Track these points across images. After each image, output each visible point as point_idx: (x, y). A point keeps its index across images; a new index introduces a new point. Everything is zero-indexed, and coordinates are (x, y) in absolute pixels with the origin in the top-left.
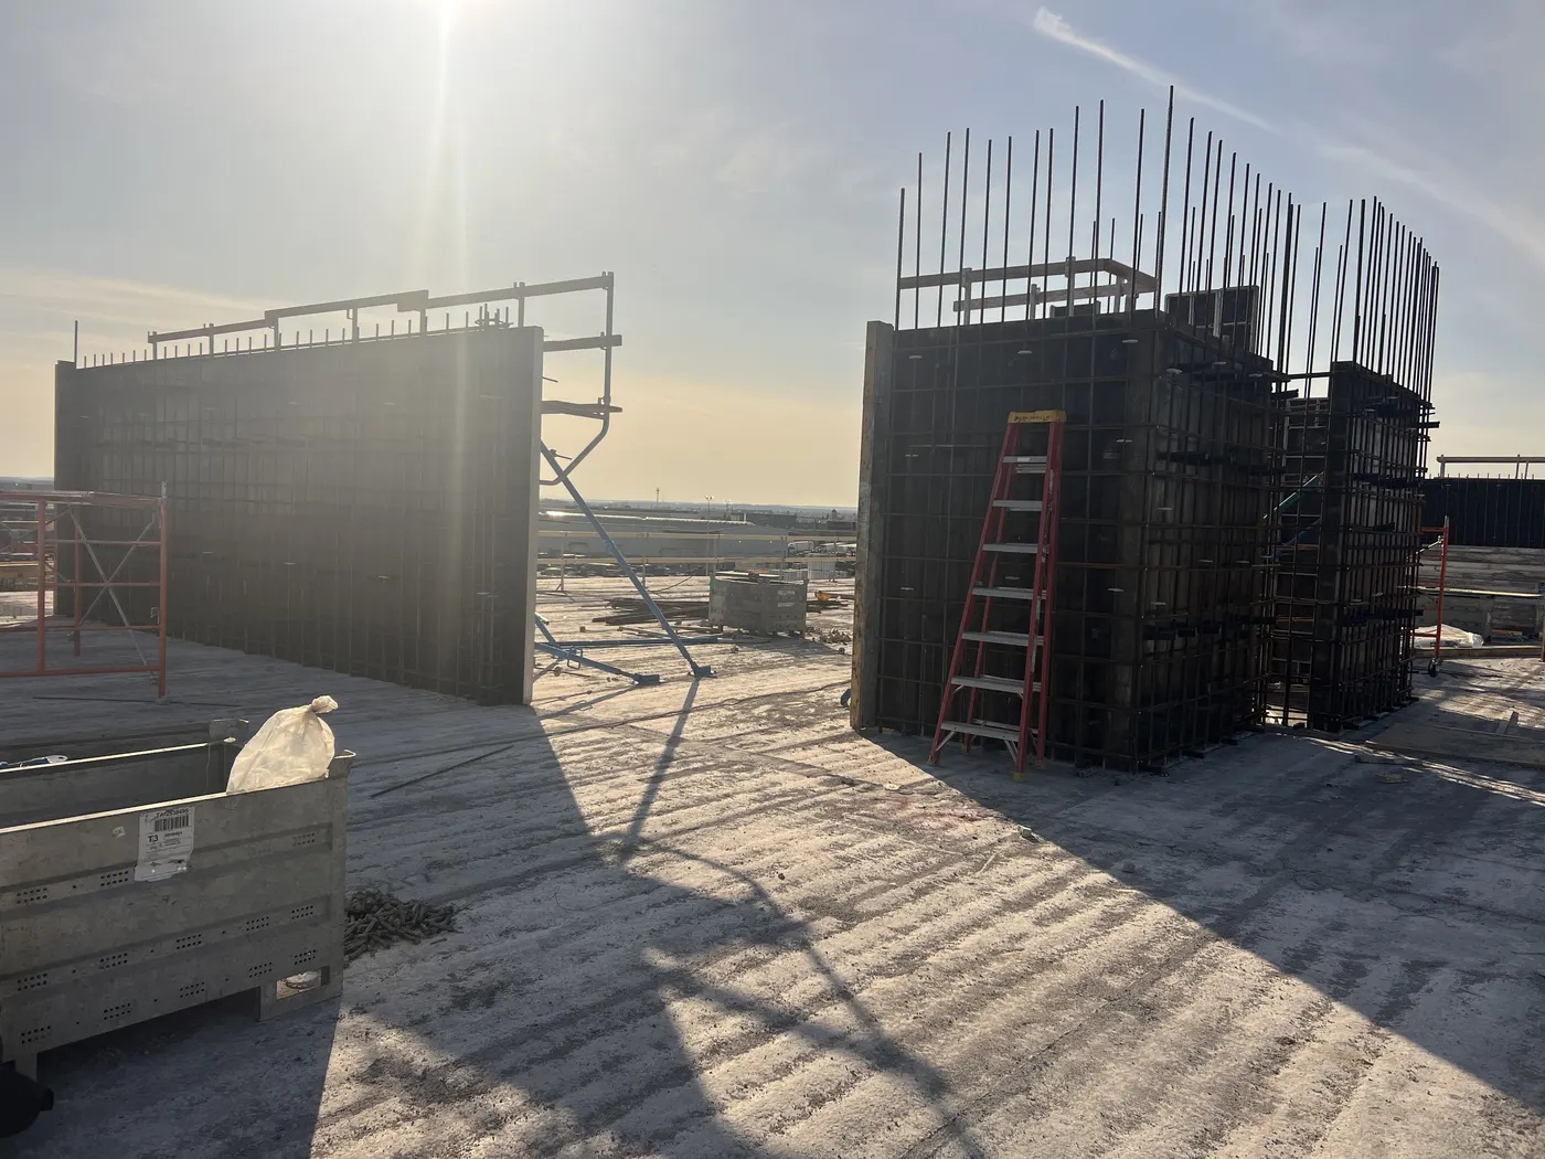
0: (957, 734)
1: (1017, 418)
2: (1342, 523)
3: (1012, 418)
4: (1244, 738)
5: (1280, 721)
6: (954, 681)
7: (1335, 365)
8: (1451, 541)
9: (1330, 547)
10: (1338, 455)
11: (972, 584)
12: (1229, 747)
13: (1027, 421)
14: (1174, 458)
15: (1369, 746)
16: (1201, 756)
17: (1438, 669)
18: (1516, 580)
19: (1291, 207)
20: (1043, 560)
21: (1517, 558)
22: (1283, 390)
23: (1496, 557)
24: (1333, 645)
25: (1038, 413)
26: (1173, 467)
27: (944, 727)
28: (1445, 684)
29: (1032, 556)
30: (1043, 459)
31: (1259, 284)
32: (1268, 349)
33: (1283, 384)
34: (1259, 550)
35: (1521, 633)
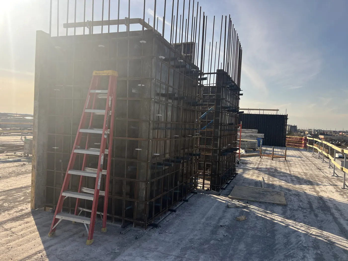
0: (63, 220)
1: (96, 73)
2: (220, 122)
3: (94, 74)
4: (191, 198)
5: (202, 188)
6: (64, 194)
7: (218, 70)
8: (242, 128)
9: (216, 130)
10: (218, 100)
11: (74, 148)
12: (186, 203)
13: (100, 75)
14: (163, 95)
15: (229, 198)
16: (175, 211)
17: (239, 162)
18: (251, 137)
19: (204, 16)
20: (106, 137)
21: (252, 132)
22: (202, 77)
23: (247, 131)
24: (218, 163)
25: (105, 71)
26: (164, 99)
27: (57, 217)
28: (242, 167)
29: (100, 135)
30: (106, 91)
31: (194, 42)
32: (197, 62)
33: (202, 76)
34: (195, 131)
35: (252, 150)
